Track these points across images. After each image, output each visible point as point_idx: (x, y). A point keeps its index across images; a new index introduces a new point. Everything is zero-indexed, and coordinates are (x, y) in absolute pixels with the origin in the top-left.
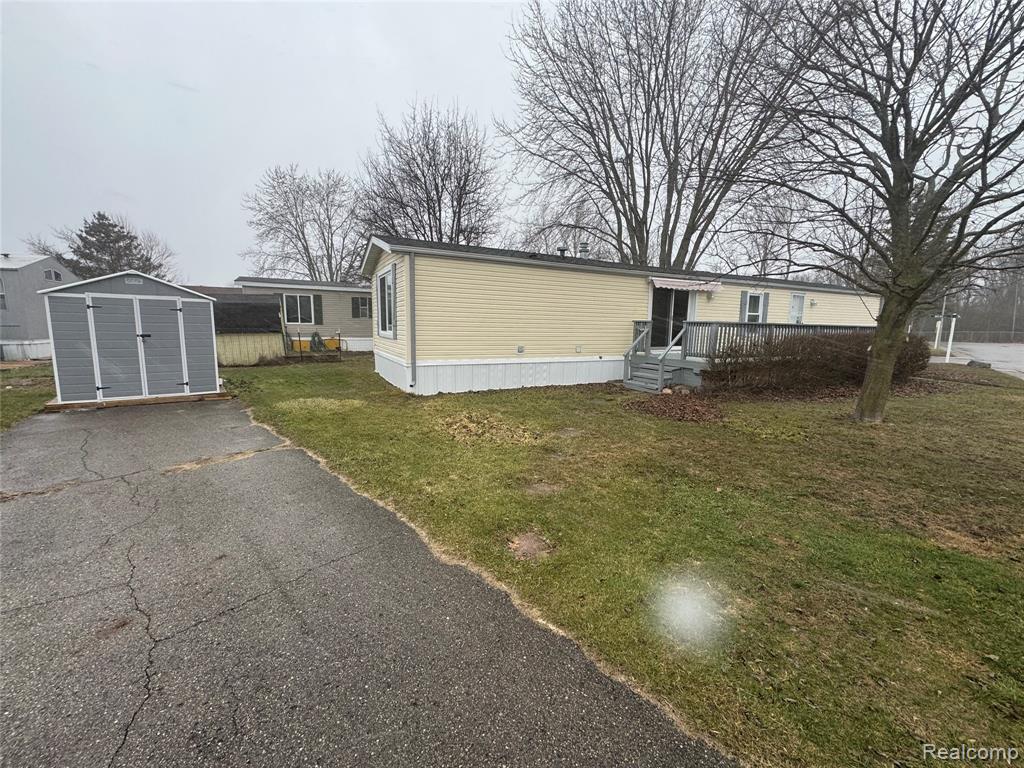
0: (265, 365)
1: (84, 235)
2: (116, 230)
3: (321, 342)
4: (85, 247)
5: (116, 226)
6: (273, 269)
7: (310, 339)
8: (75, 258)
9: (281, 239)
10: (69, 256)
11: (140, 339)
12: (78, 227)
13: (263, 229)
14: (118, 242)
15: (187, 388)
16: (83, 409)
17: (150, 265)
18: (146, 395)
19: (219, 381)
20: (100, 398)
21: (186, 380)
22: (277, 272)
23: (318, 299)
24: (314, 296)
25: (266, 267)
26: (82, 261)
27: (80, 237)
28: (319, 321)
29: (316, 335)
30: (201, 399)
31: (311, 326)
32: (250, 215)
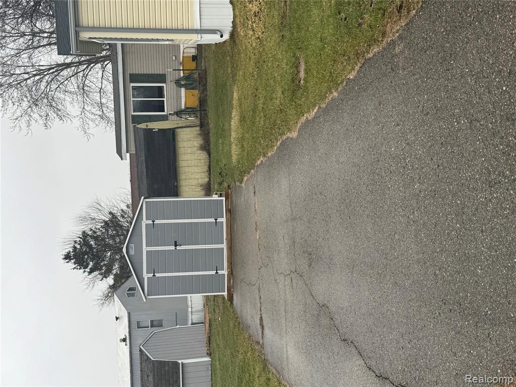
0: (209, 145)
1: (88, 270)
2: (78, 247)
3: (186, 78)
4: (101, 269)
5: (75, 248)
6: (101, 105)
7: (183, 90)
8: (112, 277)
9: (62, 96)
10: (110, 280)
11: (178, 248)
12: (80, 273)
13: (52, 115)
14: (91, 245)
15: (219, 220)
16: (232, 281)
17: (111, 221)
18: (224, 246)
19: (215, 197)
20: (225, 272)
21: (213, 220)
22: (104, 101)
23: (134, 78)
24: (132, 81)
25: (100, 113)
26: (114, 272)
27: (90, 273)
28: (162, 78)
29: (178, 83)
30: (229, 211)
31: (168, 88)
32: (38, 125)
